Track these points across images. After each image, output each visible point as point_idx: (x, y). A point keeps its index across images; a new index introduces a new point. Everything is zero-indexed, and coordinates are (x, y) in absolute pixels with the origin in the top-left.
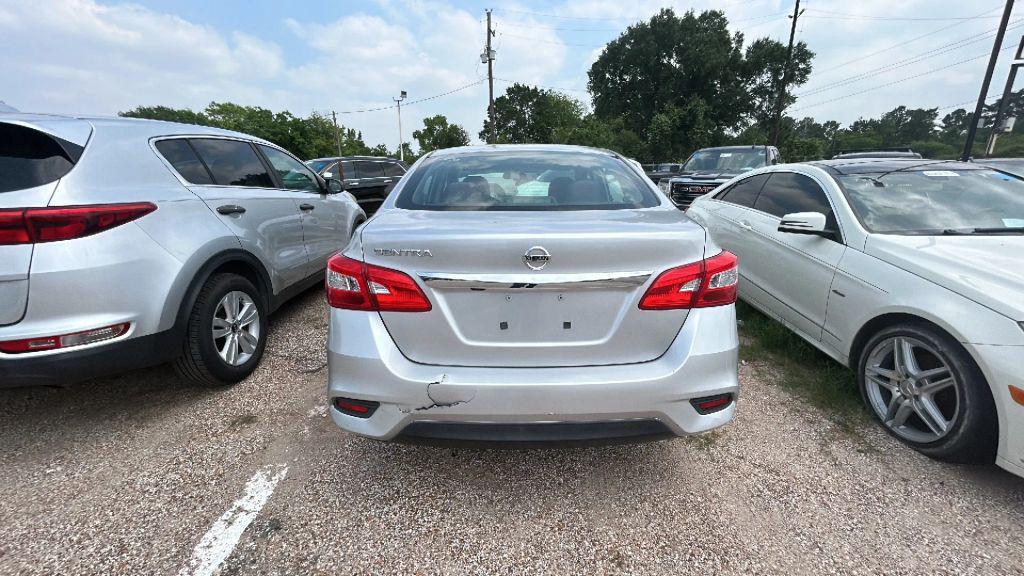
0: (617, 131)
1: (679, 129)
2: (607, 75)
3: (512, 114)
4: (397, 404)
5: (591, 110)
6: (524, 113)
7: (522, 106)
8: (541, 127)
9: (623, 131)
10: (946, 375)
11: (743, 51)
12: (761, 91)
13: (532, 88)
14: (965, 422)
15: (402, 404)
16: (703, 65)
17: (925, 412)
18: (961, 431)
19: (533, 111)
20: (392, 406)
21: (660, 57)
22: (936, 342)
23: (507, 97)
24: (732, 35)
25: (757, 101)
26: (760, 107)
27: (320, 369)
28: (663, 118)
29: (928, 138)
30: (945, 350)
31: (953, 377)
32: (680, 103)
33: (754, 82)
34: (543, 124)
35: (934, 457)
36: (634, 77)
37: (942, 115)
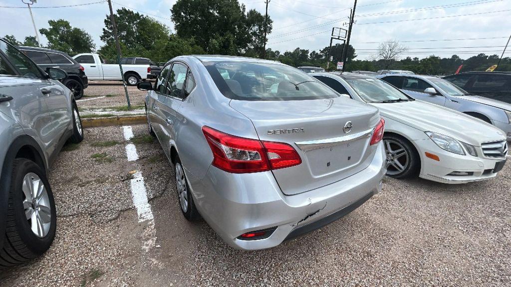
0: (192, 45)
1: (223, 47)
2: (182, 14)
3: (123, 28)
4: (288, 223)
5: (175, 32)
6: (132, 28)
7: (129, 23)
8: (145, 38)
9: (196, 46)
10: (403, 151)
11: (246, 14)
12: (254, 34)
13: (135, 12)
14: (411, 166)
15: (290, 223)
16: (230, 16)
17: (396, 164)
18: (409, 169)
19: (137, 27)
20: (285, 226)
21: (208, 8)
22: (400, 141)
23: (118, 16)
24: (241, 5)
25: (254, 38)
26: (255, 41)
27: (119, 215)
28: (214, 41)
29: (307, 61)
30: (403, 143)
31: (406, 152)
32: (222, 35)
33: (251, 29)
34: (146, 36)
35: (398, 179)
36: (196, 17)
37: (310, 52)
